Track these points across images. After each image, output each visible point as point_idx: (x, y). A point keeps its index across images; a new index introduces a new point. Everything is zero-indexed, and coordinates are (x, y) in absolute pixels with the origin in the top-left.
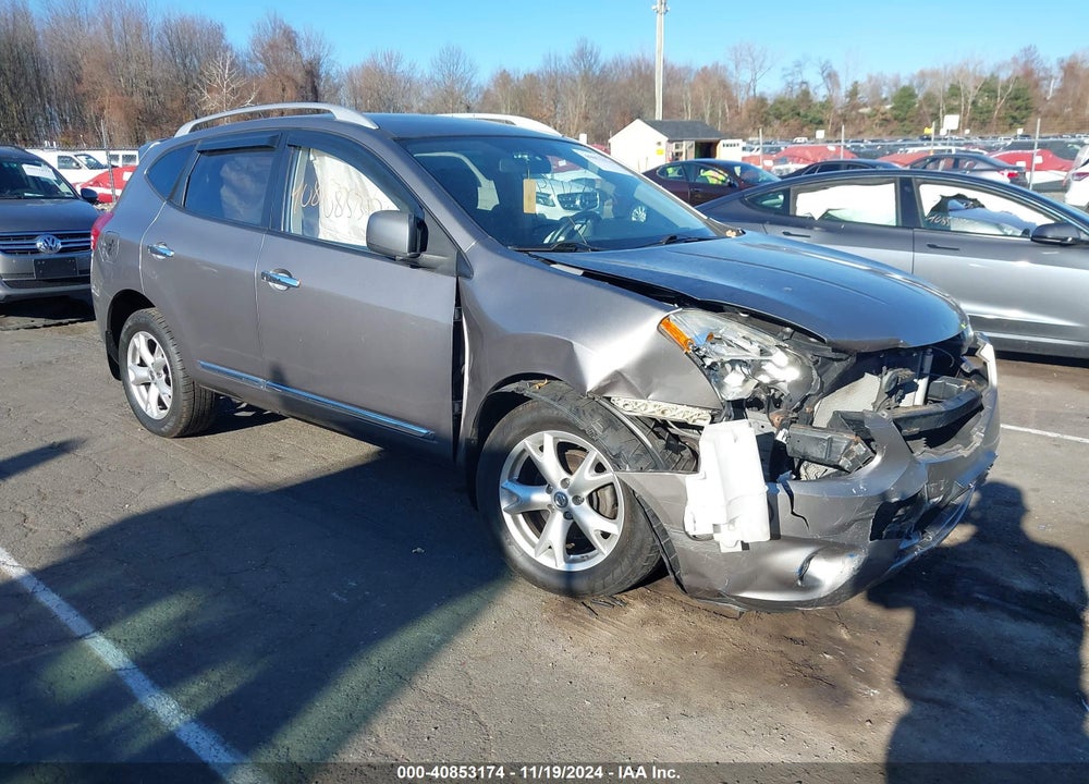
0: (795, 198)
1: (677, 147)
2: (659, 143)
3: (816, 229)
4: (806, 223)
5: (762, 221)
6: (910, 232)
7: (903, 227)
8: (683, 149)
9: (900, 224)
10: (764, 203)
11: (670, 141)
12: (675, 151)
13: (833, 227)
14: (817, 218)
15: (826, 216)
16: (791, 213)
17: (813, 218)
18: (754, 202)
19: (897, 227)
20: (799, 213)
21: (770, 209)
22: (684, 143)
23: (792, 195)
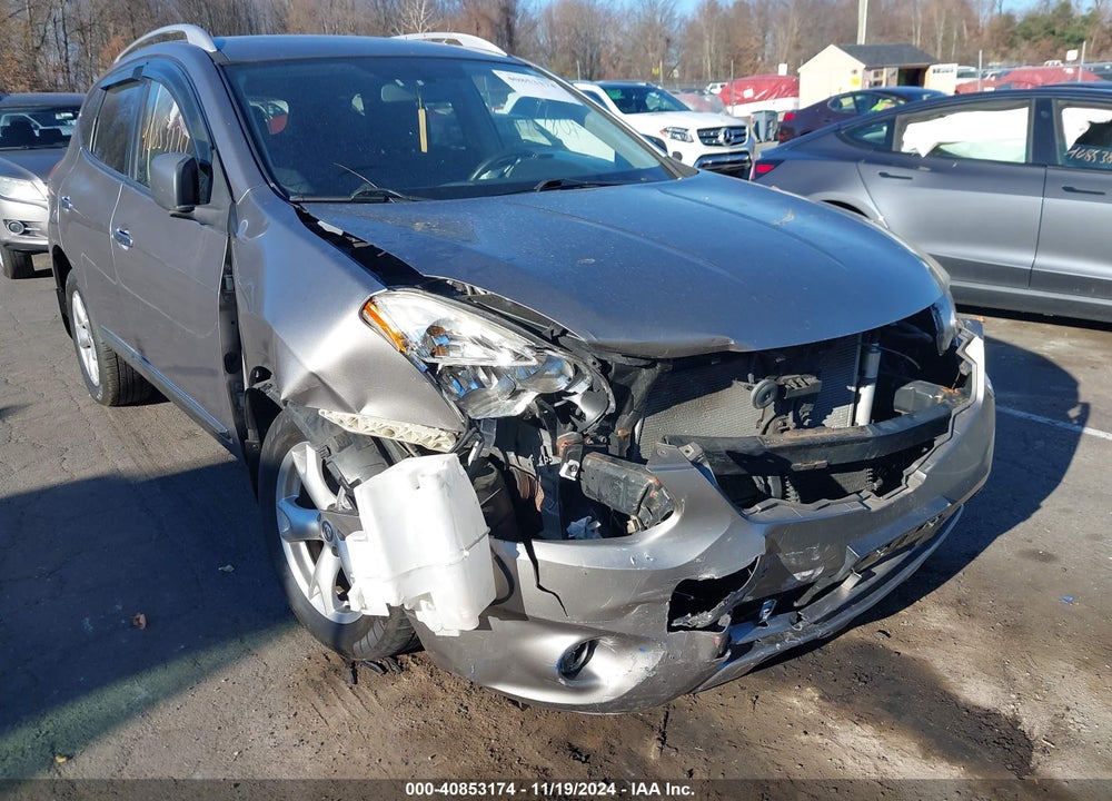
0: (903, 130)
1: (876, 75)
2: (855, 72)
3: (921, 168)
4: (912, 161)
5: (856, 159)
6: (1042, 170)
7: (1034, 165)
8: (883, 78)
9: (1031, 161)
10: (868, 136)
11: (868, 69)
12: (873, 79)
13: (944, 166)
14: (923, 155)
15: (937, 151)
16: (894, 149)
17: (918, 155)
18: (852, 136)
19: (1026, 164)
20: (905, 149)
21: (869, 144)
22: (885, 70)
23: (897, 125)
